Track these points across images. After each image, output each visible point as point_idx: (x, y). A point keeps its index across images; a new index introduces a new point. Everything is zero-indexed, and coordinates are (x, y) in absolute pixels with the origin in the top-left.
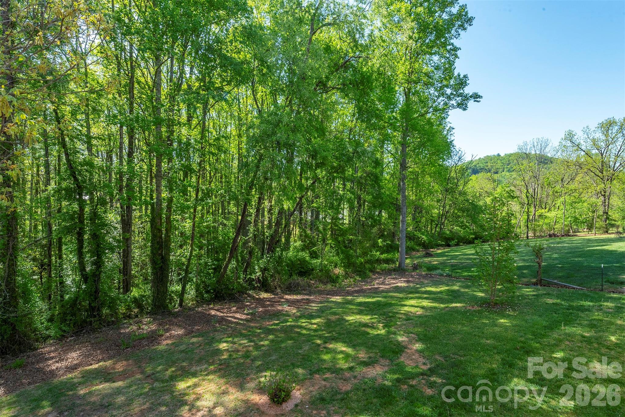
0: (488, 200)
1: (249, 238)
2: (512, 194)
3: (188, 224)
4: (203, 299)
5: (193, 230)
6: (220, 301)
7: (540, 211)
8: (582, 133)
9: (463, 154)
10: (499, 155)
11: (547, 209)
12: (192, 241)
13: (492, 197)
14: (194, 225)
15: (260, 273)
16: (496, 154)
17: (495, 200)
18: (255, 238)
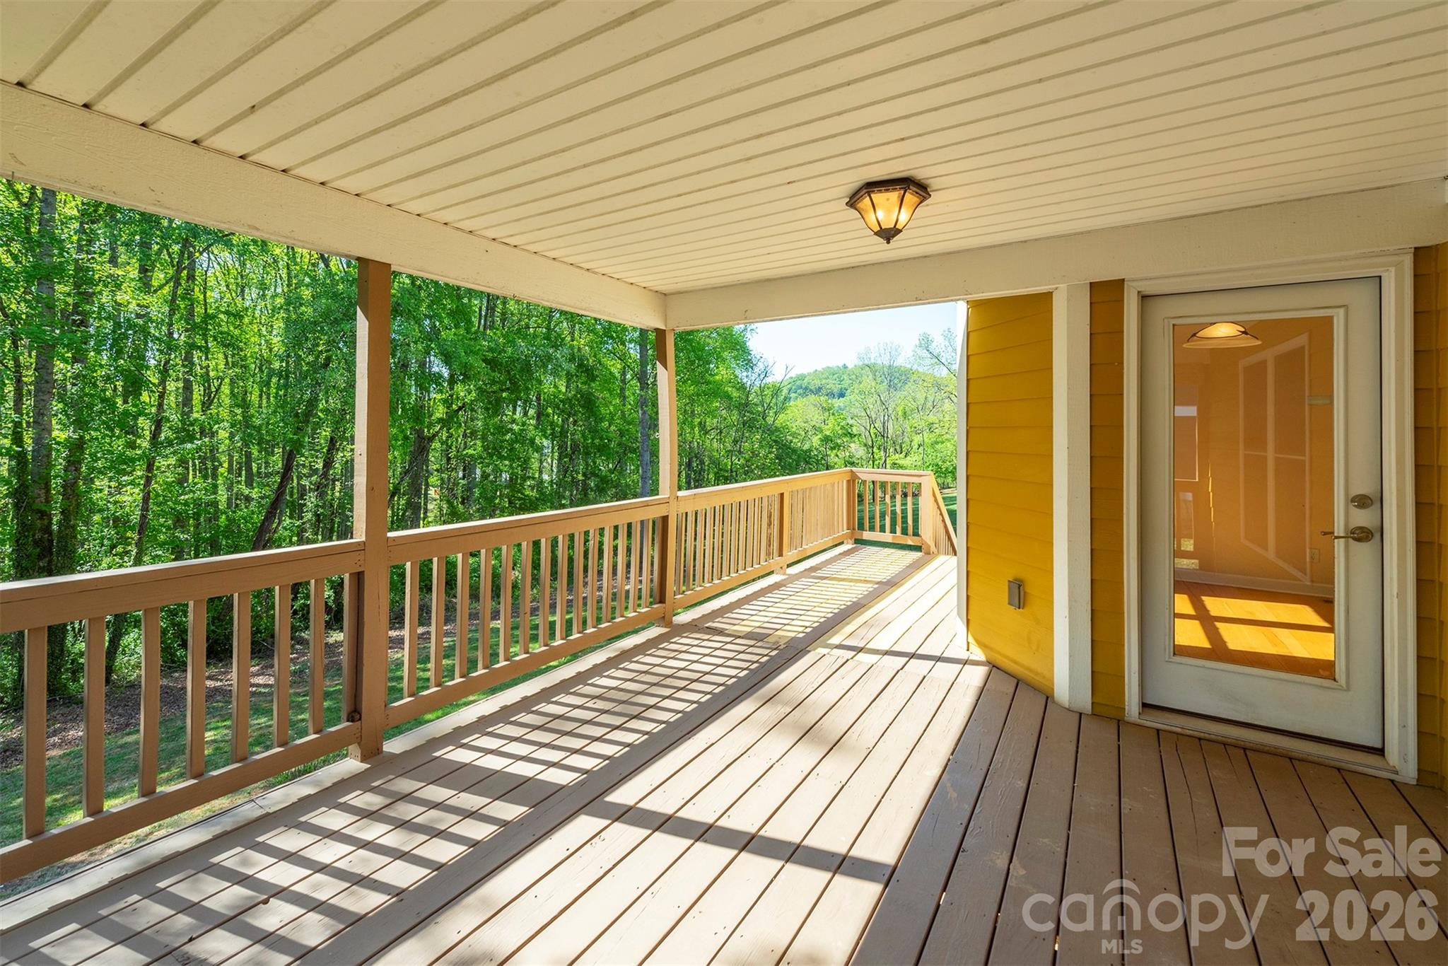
0: (816, 441)
1: (303, 523)
2: (850, 431)
3: (131, 497)
4: (174, 662)
5: (145, 508)
6: (221, 661)
7: (893, 457)
8: (943, 338)
9: (771, 364)
10: (845, 367)
11: (904, 453)
12: (140, 533)
13: (820, 436)
14: (146, 499)
15: (331, 593)
16: (841, 365)
17: (826, 440)
18: (318, 521)
